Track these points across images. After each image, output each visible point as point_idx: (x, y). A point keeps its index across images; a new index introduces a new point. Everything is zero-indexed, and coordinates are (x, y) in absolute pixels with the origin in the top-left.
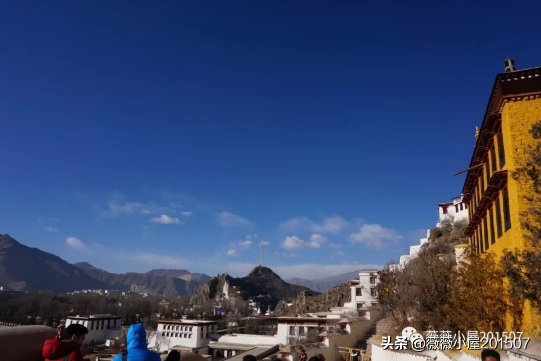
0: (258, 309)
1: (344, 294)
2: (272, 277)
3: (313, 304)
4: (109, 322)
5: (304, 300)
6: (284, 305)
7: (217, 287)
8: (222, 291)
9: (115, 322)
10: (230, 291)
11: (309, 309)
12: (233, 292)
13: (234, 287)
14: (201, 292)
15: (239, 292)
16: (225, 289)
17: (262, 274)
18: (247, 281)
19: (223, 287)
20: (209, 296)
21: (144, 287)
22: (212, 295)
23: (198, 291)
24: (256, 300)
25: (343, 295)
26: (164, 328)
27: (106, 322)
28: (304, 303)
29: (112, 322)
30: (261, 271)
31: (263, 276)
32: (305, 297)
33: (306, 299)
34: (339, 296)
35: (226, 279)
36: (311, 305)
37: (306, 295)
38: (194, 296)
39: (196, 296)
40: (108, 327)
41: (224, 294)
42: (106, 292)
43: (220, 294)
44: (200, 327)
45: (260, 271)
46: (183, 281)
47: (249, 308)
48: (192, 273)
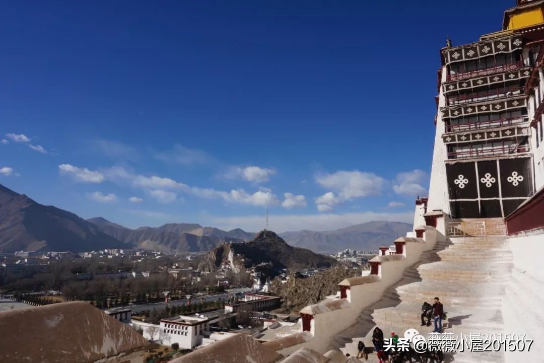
0: (258, 280)
1: (325, 283)
2: (277, 241)
3: (301, 287)
4: (121, 316)
5: (294, 282)
6: (279, 282)
7: (223, 255)
8: (227, 258)
9: (126, 315)
10: (235, 258)
11: (297, 291)
12: (237, 260)
13: (238, 255)
14: (208, 260)
15: (243, 260)
16: (231, 256)
17: (267, 239)
18: (252, 245)
19: (228, 253)
20: (215, 263)
21: (158, 242)
22: (218, 263)
23: (205, 258)
24: (257, 270)
25: (324, 285)
26: (165, 326)
27: (118, 316)
28: (294, 285)
29: (124, 315)
30: (266, 235)
31: (268, 241)
32: (295, 279)
33: (296, 281)
34: (321, 285)
35: (231, 247)
36: (299, 288)
37: (296, 278)
38: (201, 263)
39: (204, 263)
40: (121, 320)
41: (229, 262)
42: (122, 252)
43: (226, 261)
44: (194, 327)
45: (264, 236)
46: (195, 237)
47: (251, 278)
48: (204, 226)
